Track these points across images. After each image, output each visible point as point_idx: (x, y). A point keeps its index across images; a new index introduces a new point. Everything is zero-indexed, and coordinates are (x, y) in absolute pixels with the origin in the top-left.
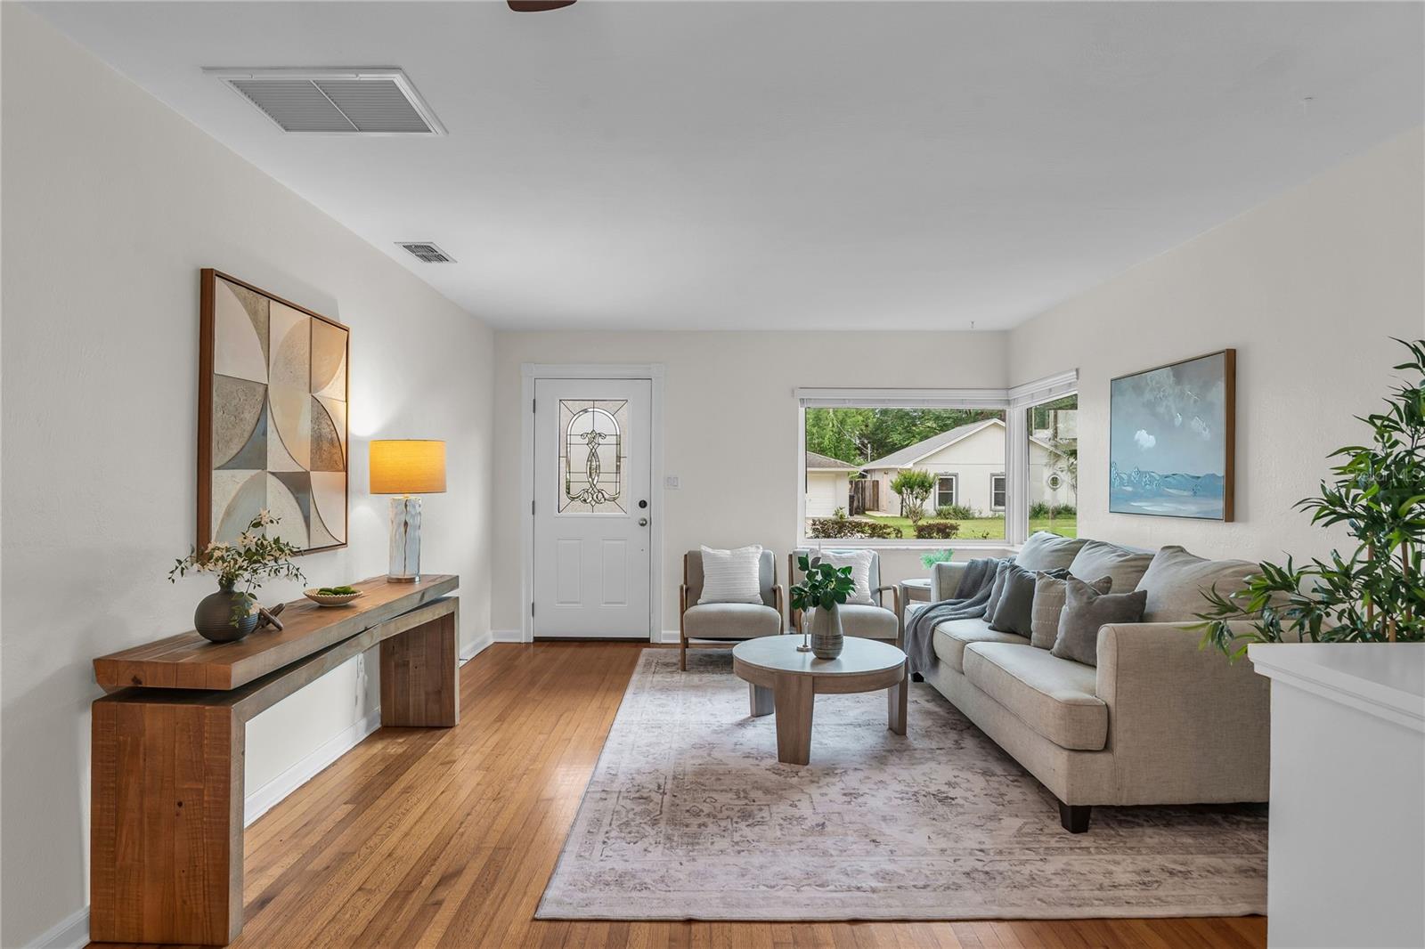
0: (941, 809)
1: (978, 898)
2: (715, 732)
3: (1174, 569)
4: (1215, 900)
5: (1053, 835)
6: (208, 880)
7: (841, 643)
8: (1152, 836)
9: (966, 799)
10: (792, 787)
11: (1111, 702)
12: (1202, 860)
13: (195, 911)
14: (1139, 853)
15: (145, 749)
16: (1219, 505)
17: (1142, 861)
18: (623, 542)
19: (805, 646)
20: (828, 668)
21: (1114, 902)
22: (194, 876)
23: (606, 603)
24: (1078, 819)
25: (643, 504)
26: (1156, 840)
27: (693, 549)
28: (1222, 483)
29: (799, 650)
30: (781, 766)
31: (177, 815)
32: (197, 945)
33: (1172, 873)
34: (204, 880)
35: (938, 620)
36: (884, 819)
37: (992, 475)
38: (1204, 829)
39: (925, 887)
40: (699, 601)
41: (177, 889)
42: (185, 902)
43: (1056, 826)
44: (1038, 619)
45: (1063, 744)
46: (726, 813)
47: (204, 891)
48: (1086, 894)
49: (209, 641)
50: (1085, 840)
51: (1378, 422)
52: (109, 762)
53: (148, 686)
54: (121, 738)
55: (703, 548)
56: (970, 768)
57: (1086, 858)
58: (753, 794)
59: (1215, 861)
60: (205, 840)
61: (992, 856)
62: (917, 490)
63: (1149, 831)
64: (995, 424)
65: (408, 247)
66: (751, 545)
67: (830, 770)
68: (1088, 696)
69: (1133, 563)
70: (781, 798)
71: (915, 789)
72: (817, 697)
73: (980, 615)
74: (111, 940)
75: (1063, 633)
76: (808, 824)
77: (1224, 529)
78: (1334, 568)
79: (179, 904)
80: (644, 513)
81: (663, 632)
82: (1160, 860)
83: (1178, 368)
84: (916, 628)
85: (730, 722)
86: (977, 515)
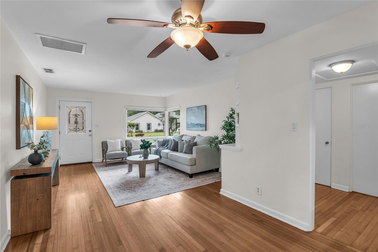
0: (171, 179)
1: (183, 188)
2: (123, 176)
3: (200, 138)
4: (211, 181)
5: (189, 179)
6: (46, 215)
7: (149, 155)
8: (201, 176)
9: (174, 177)
10: (145, 181)
11: (195, 158)
12: (208, 178)
13: (42, 222)
14: (200, 179)
15: (27, 189)
16: (204, 128)
17: (201, 179)
18: (85, 140)
19: (140, 156)
20: (146, 160)
21: (200, 184)
22: (42, 215)
23: (81, 155)
24: (191, 176)
25: (90, 131)
26: (201, 177)
27: (104, 141)
28: (205, 125)
29: (139, 157)
30: (140, 178)
31: (37, 202)
32: (43, 230)
33: (205, 180)
34: (45, 215)
35: (161, 150)
36: (164, 182)
37: (147, 123)
38: (206, 174)
39: (175, 188)
40: (107, 152)
41: (37, 219)
42: (39, 221)
43: (188, 178)
44: (180, 148)
45: (189, 165)
46: (137, 186)
47: (45, 218)
48: (196, 184)
49: (32, 164)
50: (193, 179)
51: (227, 117)
52: (16, 194)
53: (28, 174)
54: (20, 188)
55: (107, 140)
56: (172, 173)
57: (194, 181)
58: (139, 183)
59: (209, 178)
60: (45, 206)
61: (182, 183)
62: (132, 127)
63: (200, 176)
64: (147, 113)
65: (45, 69)
66: (118, 139)
67: (149, 178)
68: (192, 158)
69: (193, 138)
70: (145, 183)
71: (165, 177)
72: (146, 165)
73: (167, 148)
74: (18, 235)
75: (185, 149)
76: (152, 185)
77: (205, 132)
78: (224, 135)
79: (38, 222)
80: (90, 133)
81: (96, 160)
82: (203, 179)
83: (198, 107)
84: (157, 152)
85: (126, 173)
86: (144, 132)
